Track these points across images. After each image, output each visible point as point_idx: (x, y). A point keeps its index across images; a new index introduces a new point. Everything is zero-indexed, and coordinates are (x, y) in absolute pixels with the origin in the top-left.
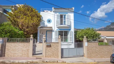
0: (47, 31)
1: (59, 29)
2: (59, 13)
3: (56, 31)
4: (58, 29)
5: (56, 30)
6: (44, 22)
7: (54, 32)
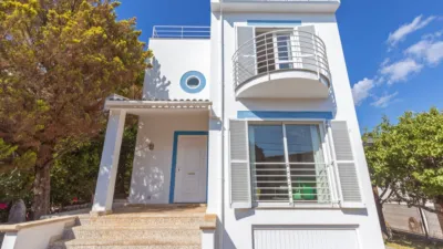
0: (177, 134)
1: (258, 114)
2: (249, 21)
3: (232, 122)
4: (244, 108)
5: (235, 117)
6: (164, 86)
7: (219, 127)
